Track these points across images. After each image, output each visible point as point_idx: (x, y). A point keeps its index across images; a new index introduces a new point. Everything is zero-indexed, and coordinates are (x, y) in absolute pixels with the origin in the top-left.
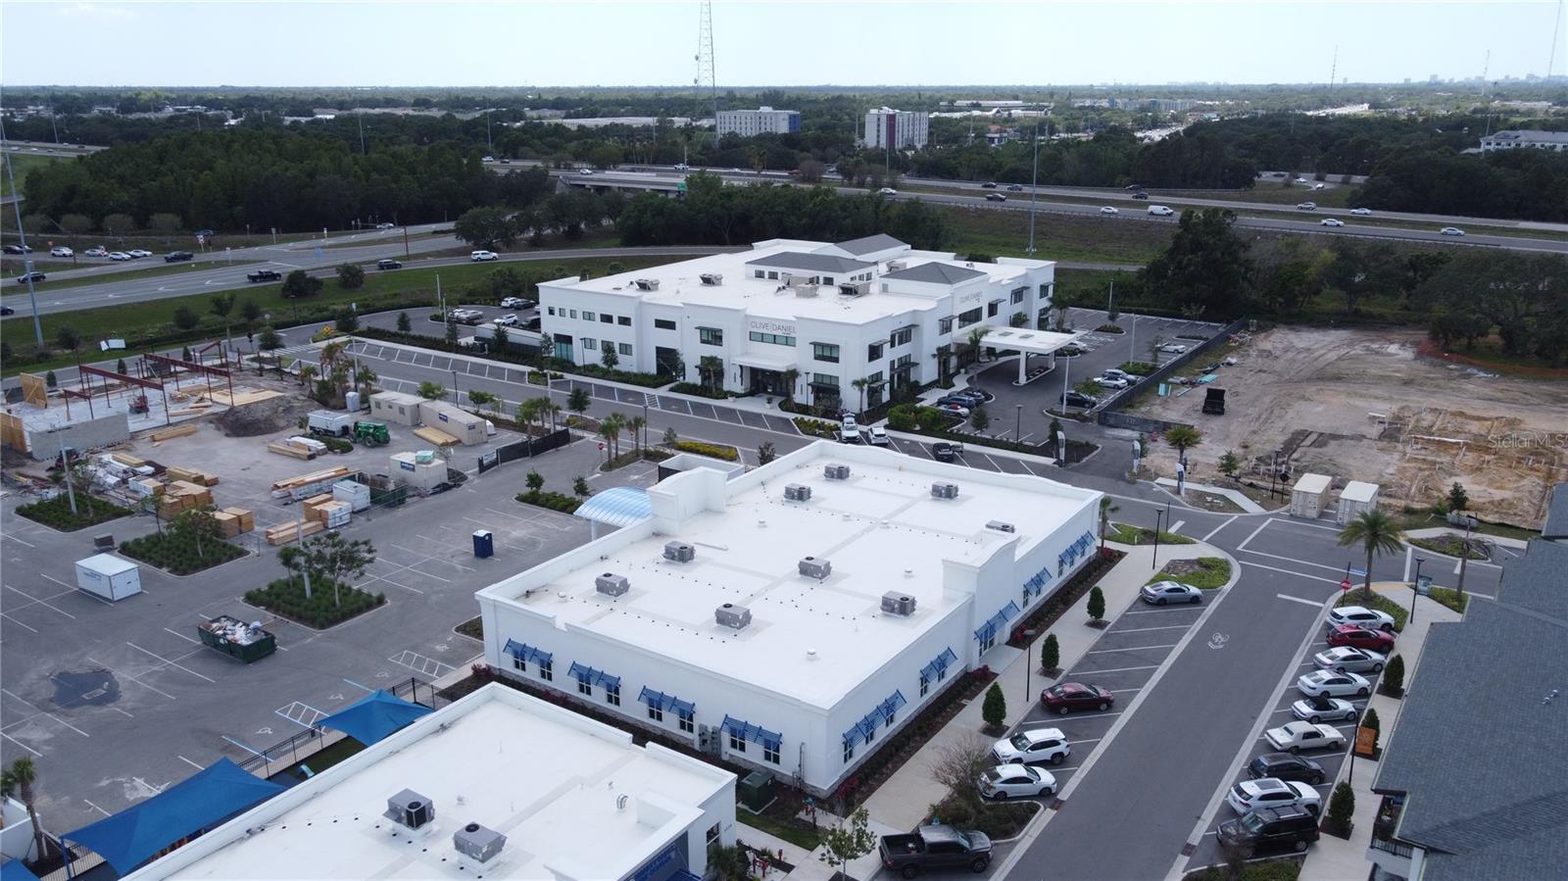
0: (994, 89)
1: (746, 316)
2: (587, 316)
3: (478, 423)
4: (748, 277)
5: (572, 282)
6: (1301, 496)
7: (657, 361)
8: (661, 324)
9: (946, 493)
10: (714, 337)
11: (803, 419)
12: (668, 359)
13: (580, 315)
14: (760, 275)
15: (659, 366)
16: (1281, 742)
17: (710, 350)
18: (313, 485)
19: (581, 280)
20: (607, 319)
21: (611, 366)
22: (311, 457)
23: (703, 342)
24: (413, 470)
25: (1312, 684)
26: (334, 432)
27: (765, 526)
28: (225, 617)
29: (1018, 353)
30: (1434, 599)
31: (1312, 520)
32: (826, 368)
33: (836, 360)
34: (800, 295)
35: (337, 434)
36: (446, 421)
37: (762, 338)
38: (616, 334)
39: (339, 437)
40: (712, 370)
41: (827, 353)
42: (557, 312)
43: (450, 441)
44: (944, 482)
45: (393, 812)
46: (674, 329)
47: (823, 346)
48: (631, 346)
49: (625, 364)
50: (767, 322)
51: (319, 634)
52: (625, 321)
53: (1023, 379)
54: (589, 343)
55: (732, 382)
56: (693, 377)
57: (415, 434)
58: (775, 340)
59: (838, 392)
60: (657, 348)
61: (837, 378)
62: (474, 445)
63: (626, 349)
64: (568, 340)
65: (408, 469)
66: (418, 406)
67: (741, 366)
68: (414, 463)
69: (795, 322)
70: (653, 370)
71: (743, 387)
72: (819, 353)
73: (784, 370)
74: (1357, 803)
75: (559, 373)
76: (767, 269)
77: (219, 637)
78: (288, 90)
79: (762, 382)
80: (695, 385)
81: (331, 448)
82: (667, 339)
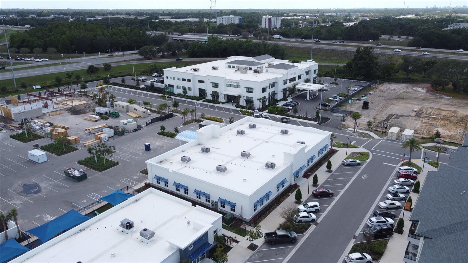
0: (301, 10)
1: (226, 79)
2: (178, 79)
3: (146, 111)
4: (226, 67)
5: (174, 69)
6: (391, 134)
7: (199, 92)
8: (200, 81)
9: (285, 132)
10: (216, 85)
11: (242, 110)
12: (202, 92)
13: (176, 79)
14: (230, 67)
15: (199, 94)
16: (383, 206)
17: (215, 89)
18: (97, 129)
19: (176, 68)
20: (184, 80)
21: (185, 94)
22: (96, 121)
23: (213, 87)
24: (127, 125)
25: (393, 189)
26: (103, 114)
27: (231, 142)
28: (72, 168)
29: (307, 90)
30: (430, 164)
31: (394, 141)
32: (249, 95)
33: (252, 92)
34: (242, 73)
35: (104, 114)
36: (136, 110)
37: (230, 86)
38: (187, 84)
39: (104, 115)
40: (215, 95)
41: (250, 90)
42: (169, 78)
43: (137, 116)
44: (284, 129)
45: (122, 225)
46: (204, 83)
47: (249, 88)
48: (191, 88)
49: (189, 93)
50: (232, 81)
51: (99, 173)
52: (189, 81)
53: (308, 98)
54: (179, 87)
55: (221, 99)
56: (210, 97)
57: (127, 114)
58: (234, 86)
59: (253, 102)
60: (199, 89)
61: (253, 98)
62: (144, 118)
63: (190, 89)
64: (172, 86)
65: (125, 125)
66: (128, 106)
67: (224, 94)
68: (127, 123)
69: (240, 81)
70: (198, 95)
71: (224, 101)
72: (247, 90)
73: (237, 95)
74: (405, 224)
75: (170, 96)
76: (232, 65)
77: (70, 174)
78: (88, 10)
79: (230, 99)
80: (210, 100)
81: (102, 118)
82: (202, 86)
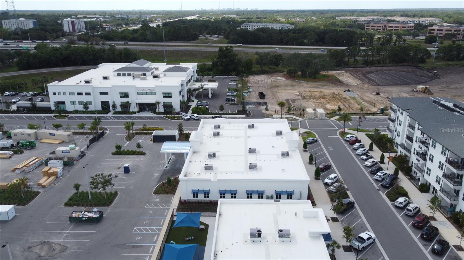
1: (136, 87)
2: (71, 94)
4: (114, 76)
5: (56, 83)
6: (310, 114)
7: (102, 106)
8: (101, 93)
10: (126, 95)
12: (105, 106)
13: (68, 94)
14: (119, 75)
15: (102, 107)
16: (369, 165)
17: (125, 100)
18: (33, 165)
19: (59, 82)
20: (79, 94)
21: (87, 109)
22: (10, 157)
23: (121, 97)
25: (361, 152)
26: (8, 147)
29: (209, 89)
31: (314, 119)
32: (167, 100)
33: (171, 97)
34: (141, 79)
36: (55, 135)
37: (142, 94)
38: (85, 99)
40: (126, 107)
41: (167, 95)
42: (57, 94)
43: (61, 142)
46: (108, 94)
47: (166, 93)
48: (91, 102)
49: (91, 108)
50: (143, 88)
52: (88, 94)
53: (210, 96)
54: (73, 103)
55: (134, 108)
56: (119, 109)
58: (147, 94)
59: (172, 106)
60: (101, 101)
61: (172, 102)
63: (90, 103)
64: (63, 103)
66: (36, 132)
67: (136, 103)
68: (69, 150)
70: (100, 109)
71: (138, 110)
72: (165, 95)
73: (155, 102)
75: (67, 115)
76: (121, 73)
79: (142, 107)
80: (120, 112)
81: (15, 152)
82: (105, 98)
